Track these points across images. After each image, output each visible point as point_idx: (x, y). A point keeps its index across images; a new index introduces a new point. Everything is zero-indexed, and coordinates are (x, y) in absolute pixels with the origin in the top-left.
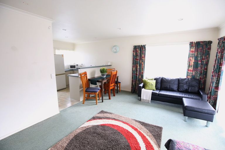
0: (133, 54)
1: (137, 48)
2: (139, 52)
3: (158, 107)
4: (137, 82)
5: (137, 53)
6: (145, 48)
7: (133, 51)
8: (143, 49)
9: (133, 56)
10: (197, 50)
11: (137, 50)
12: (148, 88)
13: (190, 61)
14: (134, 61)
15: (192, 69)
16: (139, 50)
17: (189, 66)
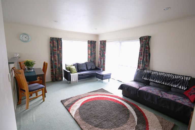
0: (51, 45)
1: (54, 40)
2: (56, 43)
3: (85, 83)
4: (57, 70)
5: (54, 44)
6: (61, 41)
7: (50, 42)
8: (59, 41)
9: (51, 47)
10: (91, 46)
11: (53, 42)
12: (73, 72)
13: (88, 51)
14: (52, 52)
15: (90, 56)
16: (56, 42)
17: (89, 54)
